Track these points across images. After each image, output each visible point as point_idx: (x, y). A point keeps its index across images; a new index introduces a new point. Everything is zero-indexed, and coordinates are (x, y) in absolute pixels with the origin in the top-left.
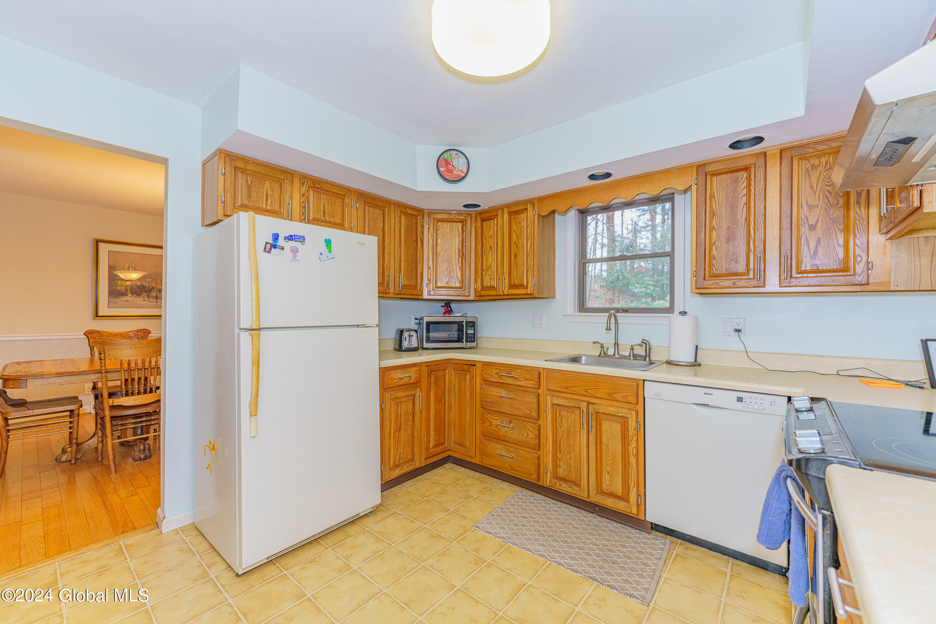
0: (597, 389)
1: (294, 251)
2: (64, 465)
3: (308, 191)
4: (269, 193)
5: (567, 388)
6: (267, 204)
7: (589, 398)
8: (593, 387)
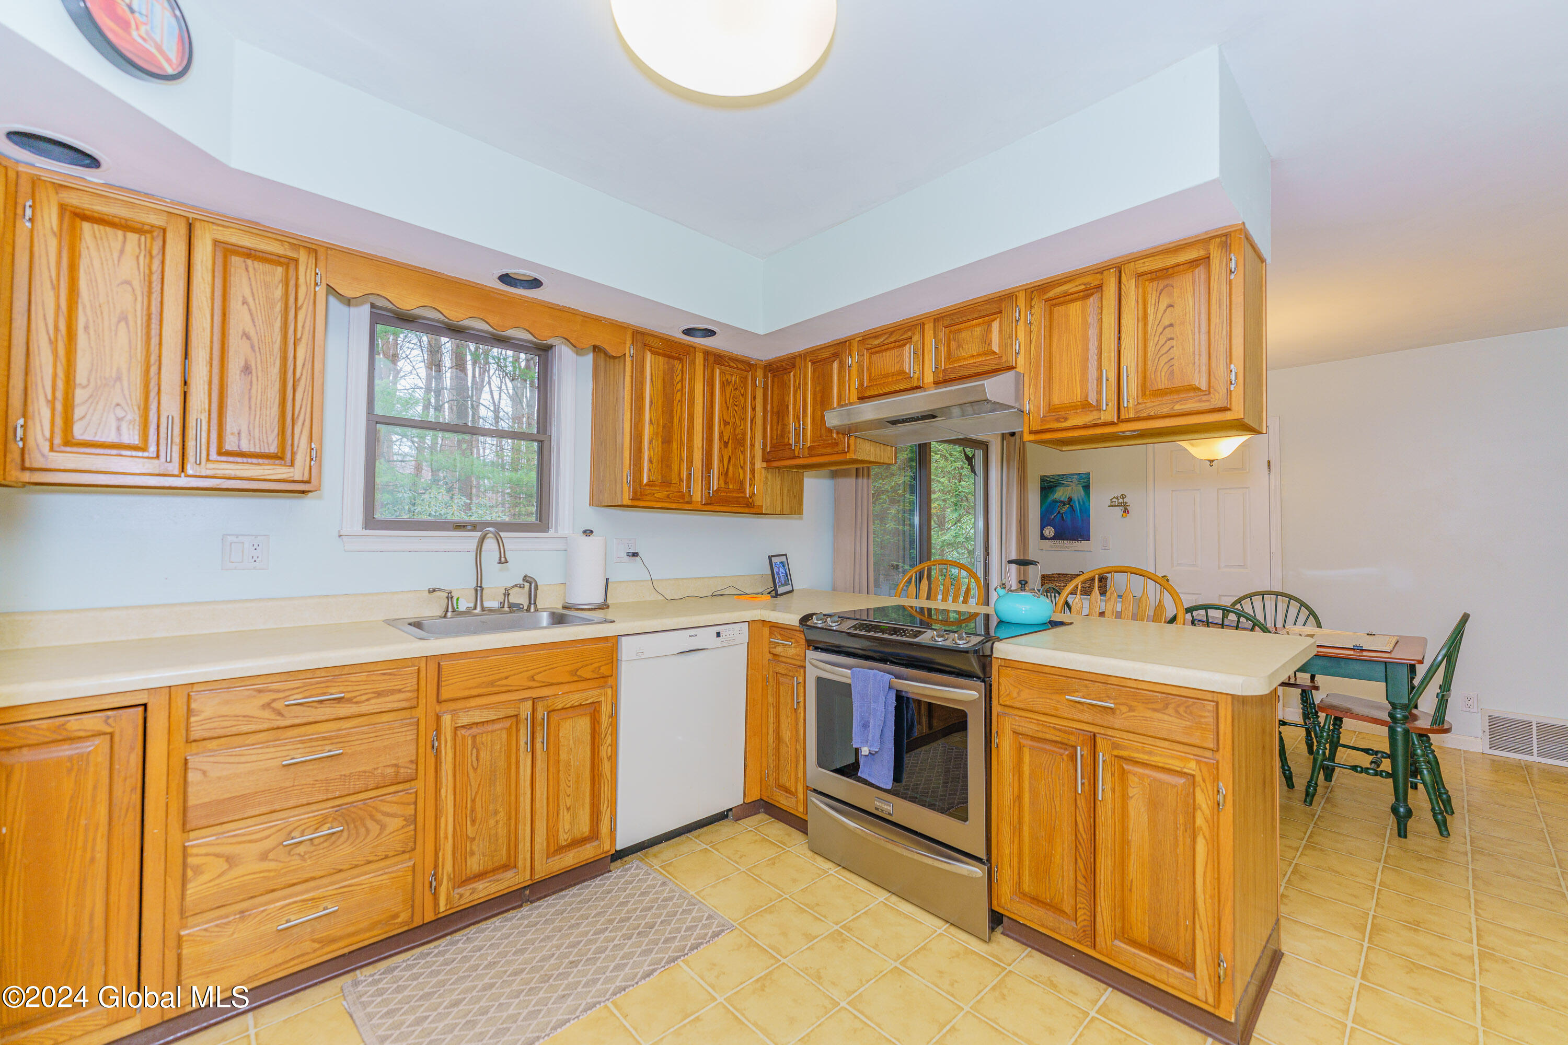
0: (552, 668)
5: (492, 683)
7: (538, 690)
8: (544, 668)
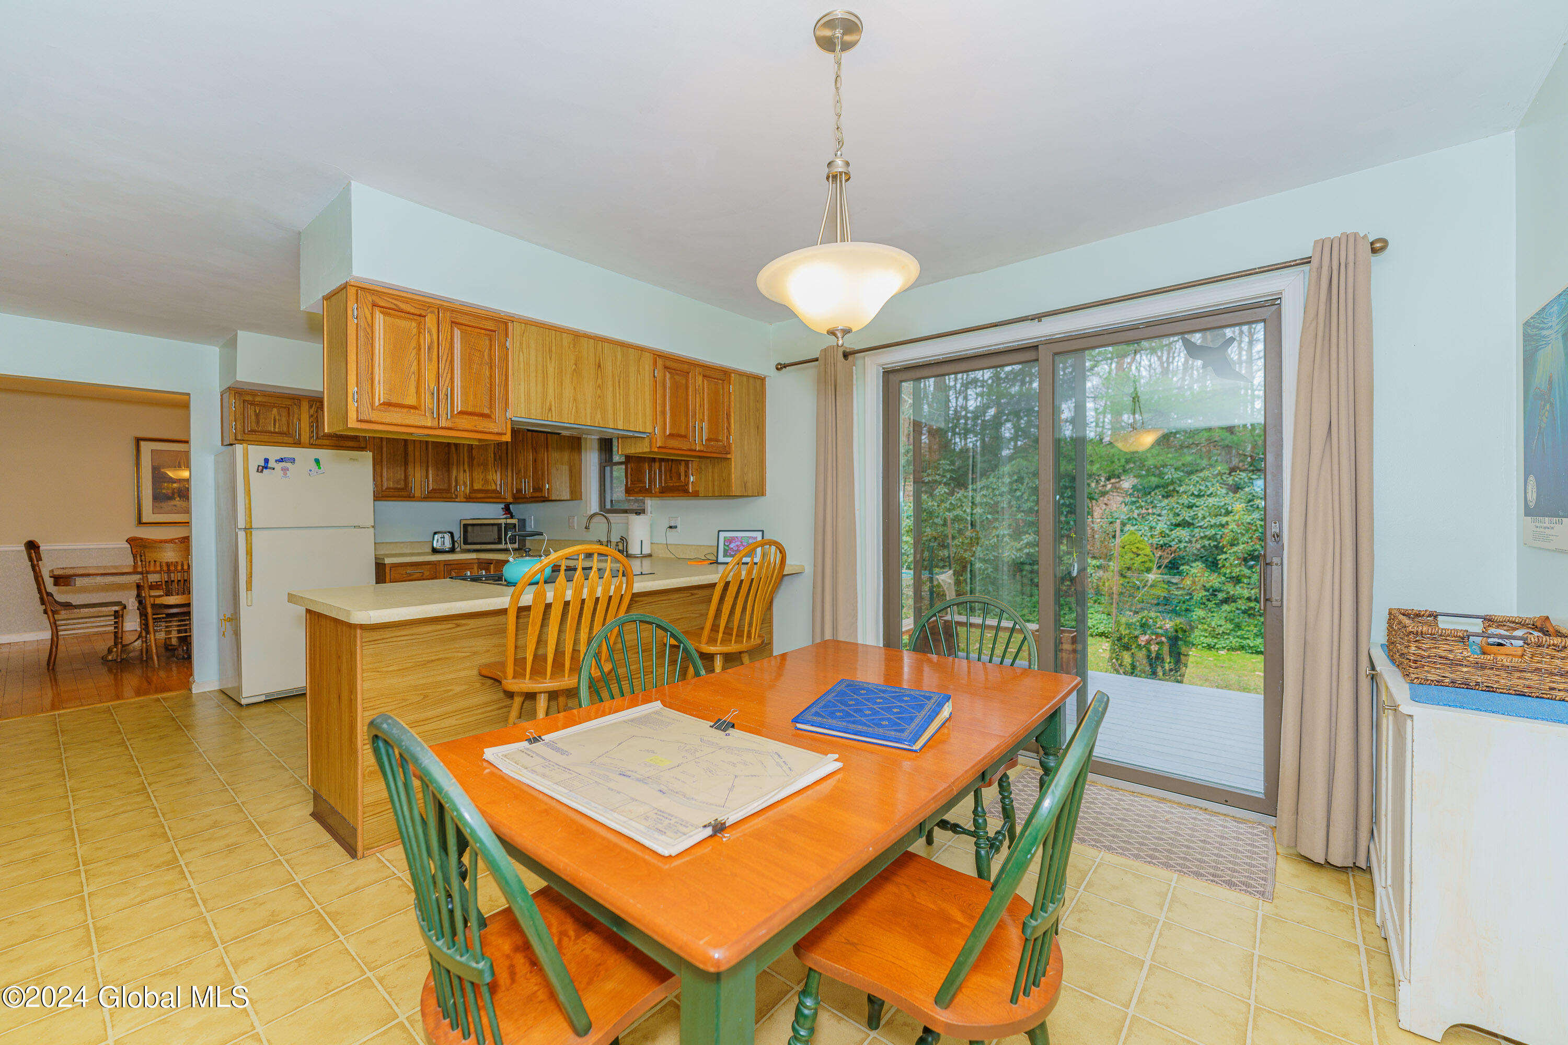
1: (285, 470)
2: (110, 663)
3: (317, 412)
4: (277, 418)
6: (275, 428)
